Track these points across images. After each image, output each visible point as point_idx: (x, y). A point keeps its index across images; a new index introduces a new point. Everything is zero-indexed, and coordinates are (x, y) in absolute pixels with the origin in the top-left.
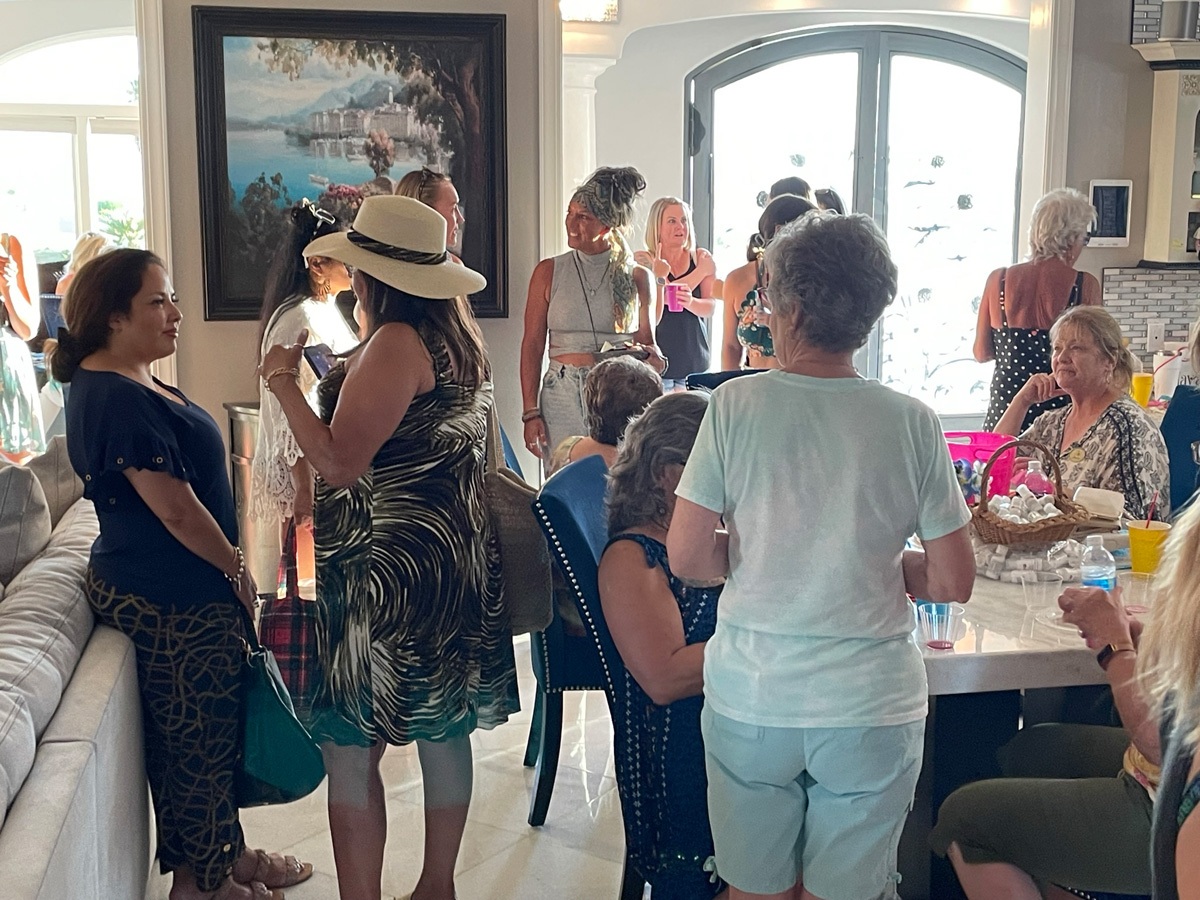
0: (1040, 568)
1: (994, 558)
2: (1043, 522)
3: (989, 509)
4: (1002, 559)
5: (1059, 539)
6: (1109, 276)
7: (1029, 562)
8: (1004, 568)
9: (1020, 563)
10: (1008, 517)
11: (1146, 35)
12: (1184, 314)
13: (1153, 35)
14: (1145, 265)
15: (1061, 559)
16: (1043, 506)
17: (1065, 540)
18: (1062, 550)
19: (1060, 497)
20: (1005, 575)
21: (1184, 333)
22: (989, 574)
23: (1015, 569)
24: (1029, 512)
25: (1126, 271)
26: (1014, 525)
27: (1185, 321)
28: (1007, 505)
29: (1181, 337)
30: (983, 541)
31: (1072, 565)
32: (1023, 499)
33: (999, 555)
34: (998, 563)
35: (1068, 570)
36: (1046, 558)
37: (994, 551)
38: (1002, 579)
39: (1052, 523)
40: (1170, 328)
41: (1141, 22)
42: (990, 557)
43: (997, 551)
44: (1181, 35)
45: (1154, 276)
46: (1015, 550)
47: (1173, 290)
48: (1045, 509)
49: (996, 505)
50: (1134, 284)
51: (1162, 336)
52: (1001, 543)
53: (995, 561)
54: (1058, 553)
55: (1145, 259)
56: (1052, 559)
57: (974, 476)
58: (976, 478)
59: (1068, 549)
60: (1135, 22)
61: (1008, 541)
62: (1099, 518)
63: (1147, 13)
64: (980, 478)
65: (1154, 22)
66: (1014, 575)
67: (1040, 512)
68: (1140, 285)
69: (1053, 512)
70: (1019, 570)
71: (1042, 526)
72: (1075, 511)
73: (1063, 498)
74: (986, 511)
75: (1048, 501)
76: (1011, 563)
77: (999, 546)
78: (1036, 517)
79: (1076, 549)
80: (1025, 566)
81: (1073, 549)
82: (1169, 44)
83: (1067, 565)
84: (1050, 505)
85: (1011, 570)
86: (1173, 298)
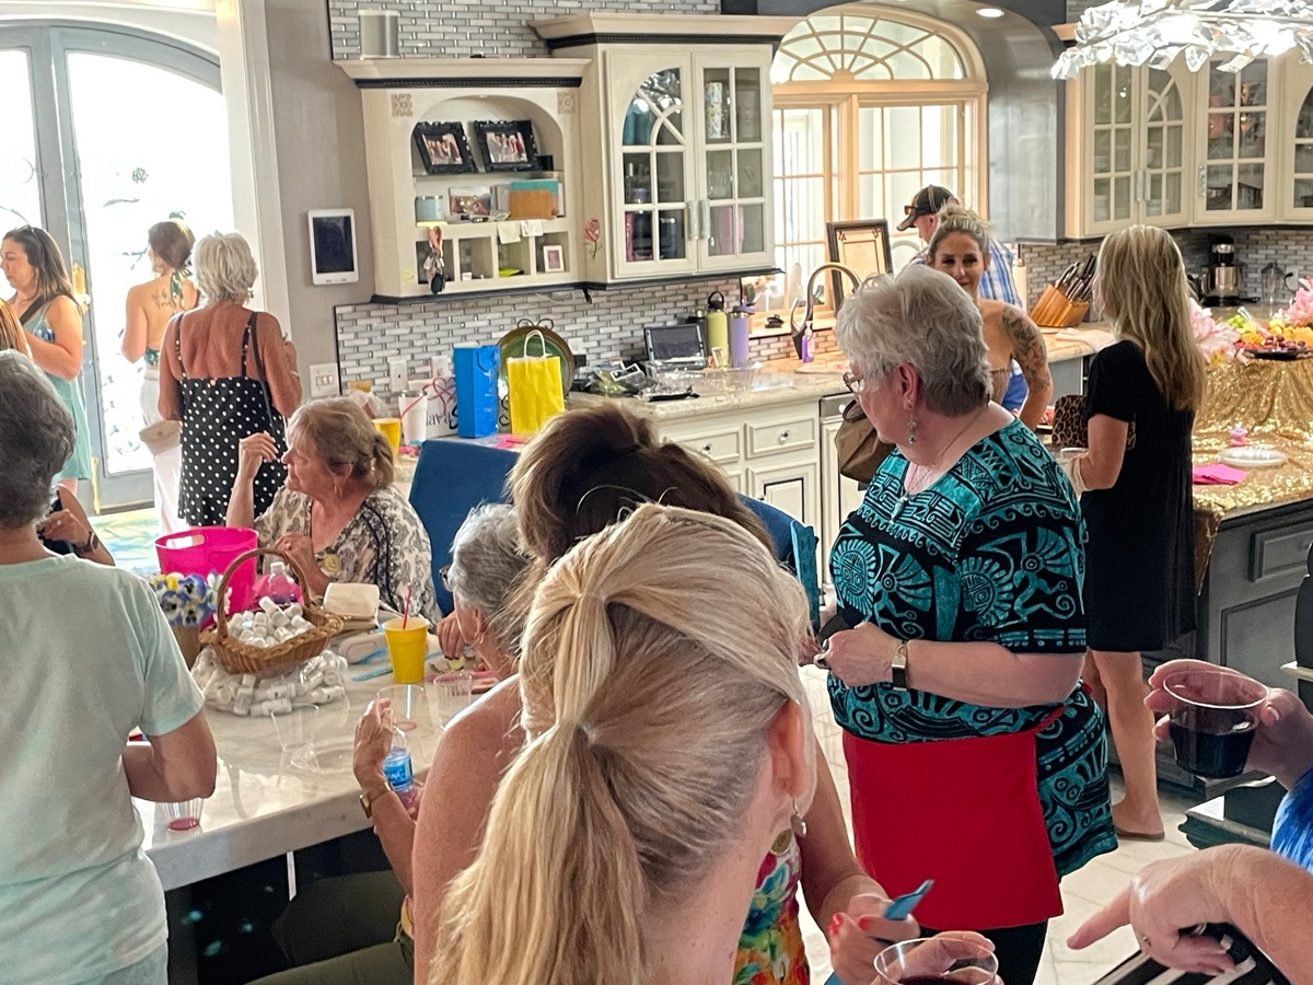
0: (294, 694)
1: (241, 691)
2: (291, 641)
3: (229, 633)
4: (249, 691)
5: (312, 656)
6: (341, 315)
7: (280, 690)
8: (253, 700)
9: (270, 692)
10: (252, 640)
11: (347, 50)
12: (425, 348)
13: (354, 50)
14: (379, 300)
15: (315, 680)
16: (291, 619)
17: (318, 654)
18: (317, 667)
19: (308, 606)
20: (256, 709)
21: (428, 369)
22: (236, 710)
23: (266, 700)
24: (275, 628)
25: (358, 308)
26: (258, 650)
27: (426, 356)
28: (249, 624)
29: (424, 373)
30: (226, 670)
31: (328, 683)
32: (267, 614)
33: (246, 687)
34: (246, 697)
35: (325, 691)
36: (299, 681)
37: (240, 683)
38: (253, 713)
39: (301, 641)
40: (412, 364)
41: (339, 35)
42: (236, 691)
43: (244, 682)
44: (383, 52)
45: (390, 311)
46: (265, 677)
47: (410, 323)
48: (293, 622)
49: (238, 626)
50: (369, 321)
51: (404, 375)
52: (247, 672)
53: (242, 695)
54: (312, 673)
55: (378, 293)
56: (307, 680)
57: (209, 592)
58: (211, 596)
59: (323, 665)
60: (333, 36)
61: (255, 667)
62: (353, 619)
63: (345, 25)
64: (215, 595)
65: (353, 35)
66: (265, 707)
67: (288, 626)
68: (376, 323)
69: (303, 627)
70: (270, 700)
71: (291, 646)
72: (326, 620)
73: (312, 605)
74: (225, 637)
75: (295, 612)
76: (260, 694)
77: (245, 676)
78: (285, 635)
79: (332, 663)
80: (276, 694)
81: (328, 664)
82: (371, 62)
83: (324, 684)
84: (298, 618)
85: (262, 702)
86: (411, 332)
